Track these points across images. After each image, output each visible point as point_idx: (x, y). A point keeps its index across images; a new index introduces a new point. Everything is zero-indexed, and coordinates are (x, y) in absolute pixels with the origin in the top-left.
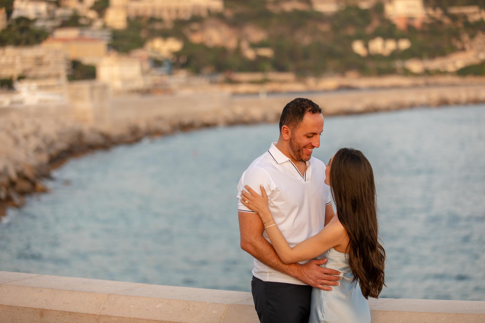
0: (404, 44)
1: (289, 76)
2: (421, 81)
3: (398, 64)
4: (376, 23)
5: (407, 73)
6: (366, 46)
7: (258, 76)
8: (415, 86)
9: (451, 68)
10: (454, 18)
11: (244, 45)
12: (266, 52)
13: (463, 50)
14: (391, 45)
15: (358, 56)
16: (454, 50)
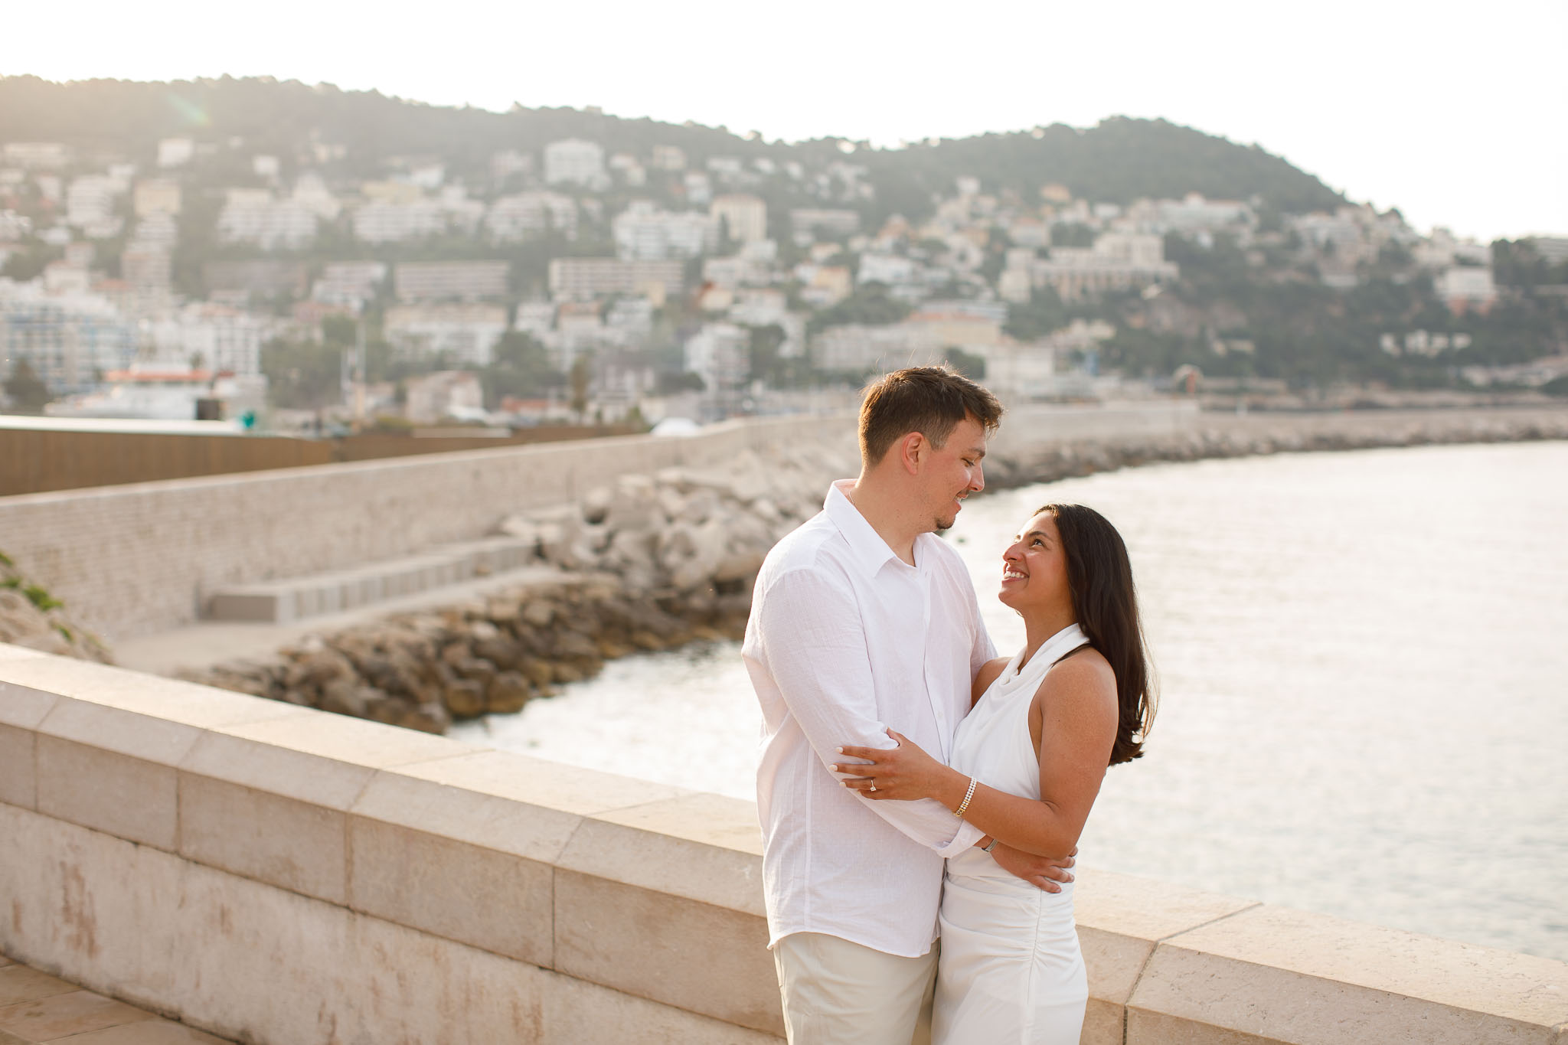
0: (1461, 341)
1: (1278, 385)
2: (1486, 399)
3: (1451, 372)
4: (1417, 307)
5: (1465, 386)
6: (1400, 342)
7: (1230, 383)
8: (1478, 406)
9: (1534, 381)
10: (1542, 303)
11: (1211, 333)
12: (1245, 346)
13: (1556, 353)
14: (1440, 342)
15: (1388, 356)
16: (1540, 353)
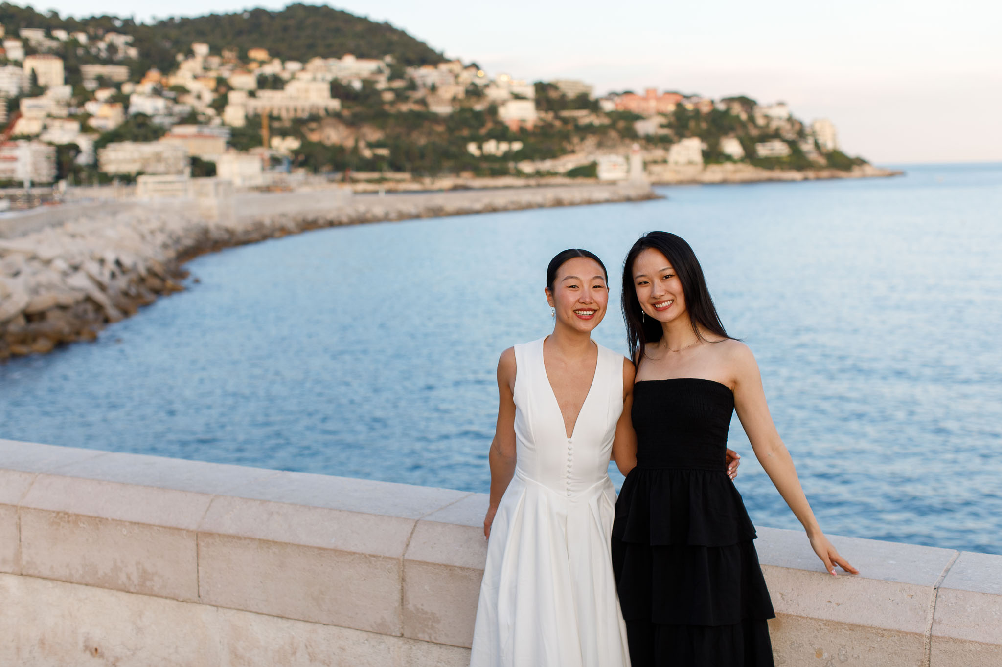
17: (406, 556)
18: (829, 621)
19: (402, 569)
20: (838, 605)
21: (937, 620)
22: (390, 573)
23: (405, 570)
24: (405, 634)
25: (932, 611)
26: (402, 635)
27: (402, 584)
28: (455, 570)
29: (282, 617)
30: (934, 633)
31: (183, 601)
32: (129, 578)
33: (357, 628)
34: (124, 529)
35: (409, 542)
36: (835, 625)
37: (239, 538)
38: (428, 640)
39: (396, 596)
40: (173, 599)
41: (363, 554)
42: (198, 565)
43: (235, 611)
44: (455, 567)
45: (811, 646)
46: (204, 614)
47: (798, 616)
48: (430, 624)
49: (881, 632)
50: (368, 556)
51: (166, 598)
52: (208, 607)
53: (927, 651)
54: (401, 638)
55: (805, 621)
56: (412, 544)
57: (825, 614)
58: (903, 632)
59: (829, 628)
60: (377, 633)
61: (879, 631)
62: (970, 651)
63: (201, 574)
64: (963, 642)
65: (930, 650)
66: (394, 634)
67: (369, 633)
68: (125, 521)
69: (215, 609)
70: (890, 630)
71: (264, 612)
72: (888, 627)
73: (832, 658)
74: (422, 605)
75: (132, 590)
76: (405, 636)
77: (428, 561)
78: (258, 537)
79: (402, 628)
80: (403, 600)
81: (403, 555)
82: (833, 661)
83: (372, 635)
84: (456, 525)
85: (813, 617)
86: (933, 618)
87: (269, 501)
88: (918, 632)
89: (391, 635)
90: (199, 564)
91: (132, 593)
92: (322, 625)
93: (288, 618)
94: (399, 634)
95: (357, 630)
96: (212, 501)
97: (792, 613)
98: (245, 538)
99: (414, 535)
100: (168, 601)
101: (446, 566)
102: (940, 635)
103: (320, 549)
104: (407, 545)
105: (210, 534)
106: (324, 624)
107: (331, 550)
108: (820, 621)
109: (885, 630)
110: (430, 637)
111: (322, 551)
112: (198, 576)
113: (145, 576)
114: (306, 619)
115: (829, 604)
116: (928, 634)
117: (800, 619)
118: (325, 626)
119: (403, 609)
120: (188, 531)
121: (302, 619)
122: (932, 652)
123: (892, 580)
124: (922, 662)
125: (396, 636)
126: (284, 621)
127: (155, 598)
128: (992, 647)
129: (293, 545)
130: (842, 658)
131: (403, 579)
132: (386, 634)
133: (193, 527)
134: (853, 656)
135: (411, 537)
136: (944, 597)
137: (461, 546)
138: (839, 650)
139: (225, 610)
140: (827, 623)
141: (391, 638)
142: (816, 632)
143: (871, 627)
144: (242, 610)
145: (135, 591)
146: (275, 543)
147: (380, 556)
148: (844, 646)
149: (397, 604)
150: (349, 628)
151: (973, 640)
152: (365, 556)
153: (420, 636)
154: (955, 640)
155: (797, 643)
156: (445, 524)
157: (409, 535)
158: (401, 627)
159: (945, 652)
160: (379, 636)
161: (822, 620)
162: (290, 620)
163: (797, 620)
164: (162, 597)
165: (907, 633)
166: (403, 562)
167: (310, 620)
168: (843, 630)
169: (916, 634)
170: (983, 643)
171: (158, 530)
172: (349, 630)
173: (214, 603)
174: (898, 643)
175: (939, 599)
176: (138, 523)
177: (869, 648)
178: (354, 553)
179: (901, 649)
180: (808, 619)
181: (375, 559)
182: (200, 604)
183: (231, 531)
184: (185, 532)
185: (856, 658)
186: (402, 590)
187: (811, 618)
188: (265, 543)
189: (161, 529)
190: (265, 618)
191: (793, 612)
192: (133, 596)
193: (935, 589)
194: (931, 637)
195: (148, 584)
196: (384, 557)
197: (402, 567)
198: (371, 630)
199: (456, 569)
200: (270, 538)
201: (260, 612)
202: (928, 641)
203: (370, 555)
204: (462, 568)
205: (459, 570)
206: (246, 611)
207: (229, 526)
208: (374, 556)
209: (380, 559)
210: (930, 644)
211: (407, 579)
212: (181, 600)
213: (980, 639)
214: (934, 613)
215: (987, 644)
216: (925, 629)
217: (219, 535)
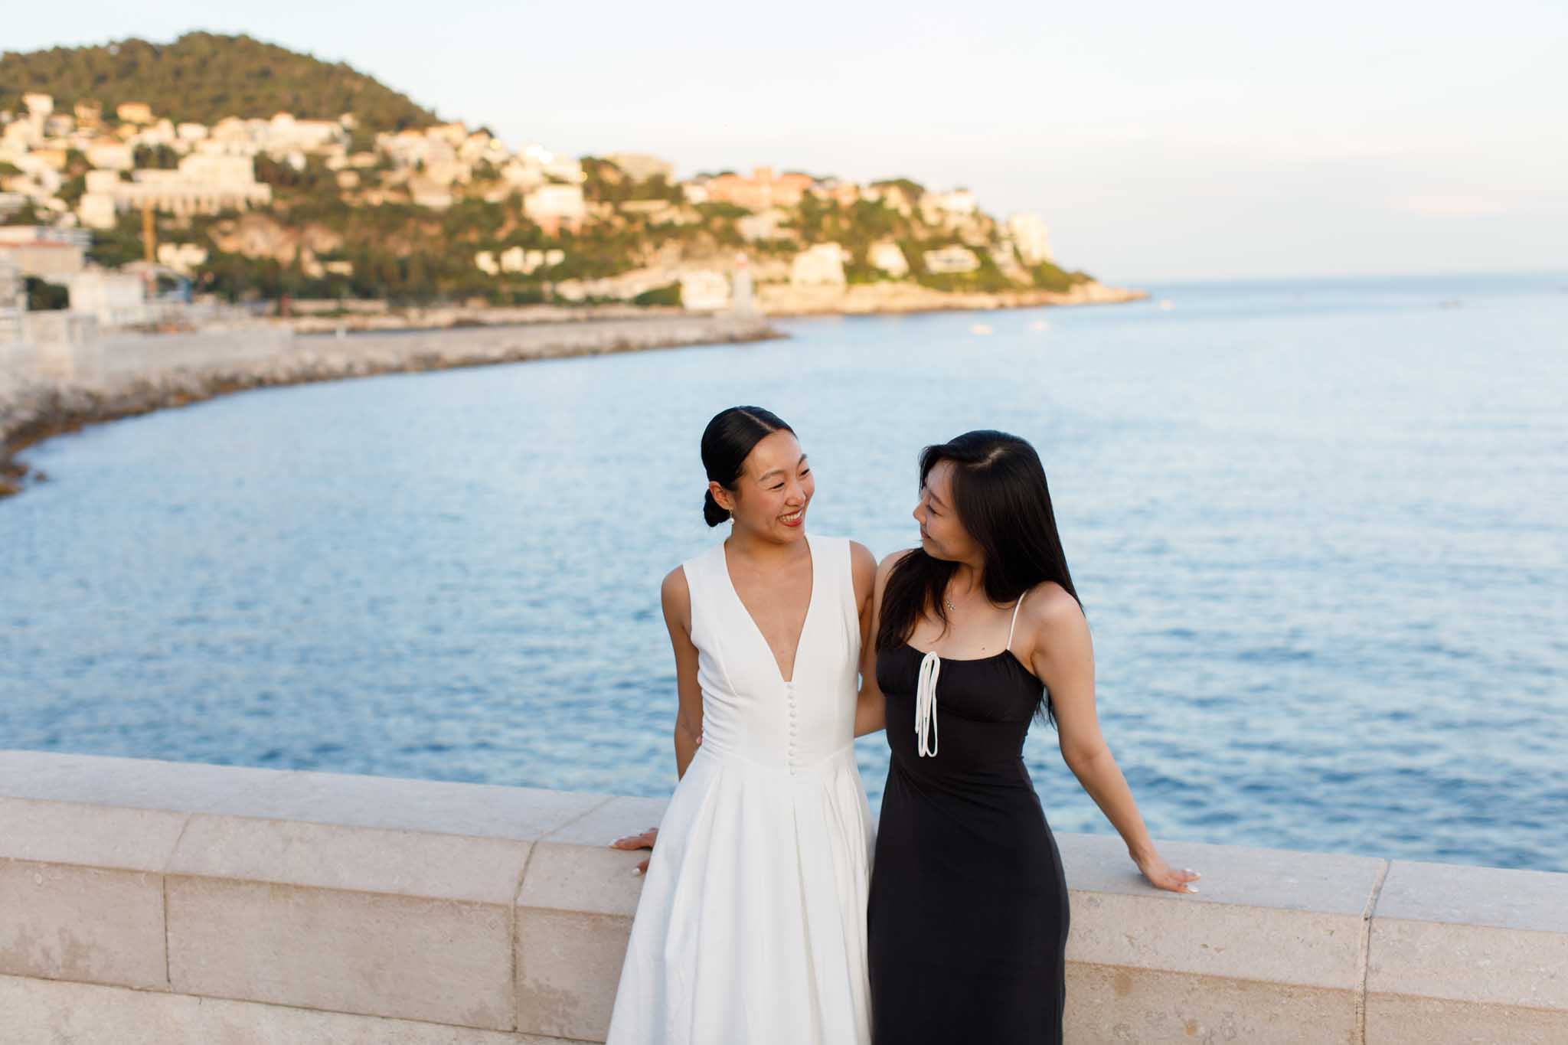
0: (555, 257)
1: (379, 305)
2: (581, 313)
3: (547, 288)
4: (511, 224)
5: (559, 300)
6: (497, 260)
7: (329, 305)
12: (343, 268)
14: (535, 259)
15: (484, 274)
17: (520, 902)
18: (1207, 976)
19: (514, 922)
20: (1218, 950)
21: (1374, 968)
22: (493, 929)
23: (519, 923)
24: (519, 1027)
25: (1364, 953)
26: (515, 1029)
27: (513, 946)
28: (601, 920)
29: (311, 1009)
30: (1370, 988)
31: (140, 990)
32: (46, 953)
33: (438, 1021)
34: (37, 875)
35: (523, 880)
36: (1216, 983)
37: (237, 882)
38: (558, 1035)
39: (505, 966)
40: (124, 986)
41: (447, 900)
42: (166, 930)
43: (232, 1002)
44: (601, 914)
45: (1179, 1016)
46: (178, 1010)
47: (1158, 971)
48: (560, 1009)
49: (1288, 991)
50: (456, 903)
51: (112, 985)
52: (185, 997)
53: (1360, 1016)
54: (513, 1034)
55: (1168, 977)
56: (529, 881)
57: (1197, 966)
58: (1322, 988)
59: (1206, 987)
60: (471, 1028)
61: (1285, 988)
62: (1427, 1013)
63: (172, 944)
64: (1414, 999)
65: (1364, 1014)
66: (501, 1028)
67: (459, 1028)
68: (40, 862)
69: (197, 999)
70: (1302, 987)
71: (281, 1002)
72: (1300, 982)
73: (1212, 1033)
74: (548, 979)
75: (52, 975)
76: (519, 1030)
77: (556, 906)
78: (269, 879)
79: (515, 1017)
80: (515, 972)
81: (515, 899)
82: (1213, 1038)
83: (464, 1032)
84: (600, 847)
85: (1181, 971)
86: (1367, 965)
87: (285, 821)
88: (1345, 986)
89: (496, 1030)
90: (169, 928)
91: (53, 980)
92: (380, 1019)
93: (321, 1010)
94: (509, 1028)
95: (438, 1024)
96: (187, 824)
97: (1148, 967)
98: (247, 882)
99: (531, 866)
100: (115, 991)
101: (587, 914)
102: (1378, 990)
103: (375, 894)
104: (521, 884)
105: (187, 878)
106: (383, 1017)
107: (394, 895)
108: (1192, 977)
109: (1294, 986)
110: (561, 1031)
111: (375, 898)
112: (167, 948)
113: (74, 950)
114: (352, 1010)
115: (1204, 950)
116: (1360, 989)
117: (1160, 974)
118: (385, 1021)
119: (515, 986)
120: (148, 874)
121: (344, 1010)
122: (1368, 1018)
123: (1299, 909)
124: (1353, 1033)
125: (503, 1031)
126: (315, 1015)
127: (93, 986)
128: (1460, 1006)
129: (331, 890)
130: (1227, 1033)
131: (515, 938)
132: (489, 1029)
133: (158, 867)
134: (1244, 1029)
135: (525, 870)
136: (1381, 931)
137: (610, 881)
138: (1223, 1020)
139: (214, 1002)
140: (1203, 979)
141: (497, 1036)
142: (1186, 994)
143: (1273, 983)
144: (244, 1000)
145: (57, 976)
146: (298, 887)
147: (476, 903)
148: (1230, 1015)
149: (505, 980)
150: (426, 1021)
151: (1432, 996)
152: (452, 904)
153: (545, 1029)
154: (1403, 998)
155: (1156, 1013)
156: (580, 847)
157: (523, 866)
158: (511, 1015)
159: (1389, 1016)
160: (475, 1032)
161: (1195, 975)
162: (325, 1013)
163: (1156, 978)
164: (104, 984)
165: (1328, 990)
166: (515, 910)
167: (361, 1012)
168: (1228, 990)
169: (1343, 990)
170: (1446, 1000)
171: (96, 874)
172: (424, 1025)
173: (194, 990)
174: (1315, 1006)
175: (1374, 935)
176: (62, 864)
177: (1268, 1017)
178: (433, 900)
179: (1320, 1016)
180: (1173, 974)
181: (468, 907)
182: (170, 992)
183: (223, 872)
184: (144, 875)
185: (1249, 1032)
186: (514, 956)
187: (1178, 973)
188: (283, 889)
189: (101, 872)
190: (281, 1010)
191: (1149, 964)
192: (55, 984)
193: (1366, 919)
194: (1365, 994)
195: (80, 963)
196: (483, 905)
197: (512, 918)
198: (462, 1023)
199: (603, 917)
200: (290, 879)
201: (274, 1002)
202: (1361, 1000)
203: (459, 902)
204: (610, 916)
205: (609, 921)
206: (250, 1001)
207: (218, 863)
208: (466, 903)
209: (477, 907)
210: (1364, 1005)
211: (523, 939)
212: (138, 987)
213: (1440, 995)
214: (1367, 957)
215: (1452, 1000)
216: (1355, 982)
217: (203, 878)
